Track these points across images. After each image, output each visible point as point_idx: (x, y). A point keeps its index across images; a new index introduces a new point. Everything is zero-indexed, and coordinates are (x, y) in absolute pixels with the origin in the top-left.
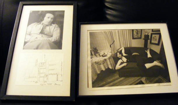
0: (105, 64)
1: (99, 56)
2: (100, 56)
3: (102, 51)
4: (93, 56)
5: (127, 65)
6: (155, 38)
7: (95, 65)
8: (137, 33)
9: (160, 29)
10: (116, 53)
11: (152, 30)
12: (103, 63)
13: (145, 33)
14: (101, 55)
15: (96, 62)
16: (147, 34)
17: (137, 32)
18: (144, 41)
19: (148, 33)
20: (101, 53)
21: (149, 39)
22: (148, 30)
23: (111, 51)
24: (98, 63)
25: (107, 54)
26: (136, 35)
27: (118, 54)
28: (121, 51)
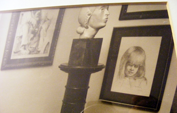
6: (137, 58)
8: (34, 33)
9: (165, 3)
11: (125, 6)
13: (81, 29)
16: (87, 34)
17: (34, 22)
18: (65, 76)
19: (98, 29)
21: (99, 69)
22: (98, 11)
26: (24, 41)
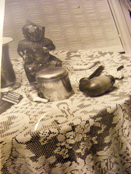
0: (104, 154)
1: (63, 92)
2: (69, 88)
3: (80, 52)
4: (19, 91)
7: (33, 165)
12: (93, 150)
14: (74, 80)
15: (36, 138)
20: (75, 63)
24: (54, 142)
25: (117, 74)
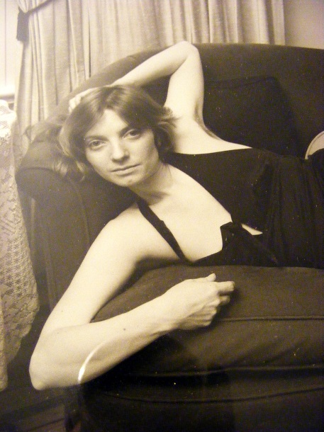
5: (223, 312)
10: (84, 118)
23: (12, 89)
27: (111, 122)
28: (159, 86)
